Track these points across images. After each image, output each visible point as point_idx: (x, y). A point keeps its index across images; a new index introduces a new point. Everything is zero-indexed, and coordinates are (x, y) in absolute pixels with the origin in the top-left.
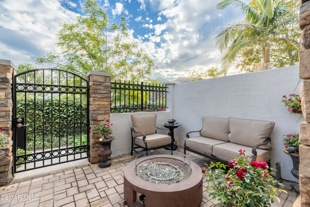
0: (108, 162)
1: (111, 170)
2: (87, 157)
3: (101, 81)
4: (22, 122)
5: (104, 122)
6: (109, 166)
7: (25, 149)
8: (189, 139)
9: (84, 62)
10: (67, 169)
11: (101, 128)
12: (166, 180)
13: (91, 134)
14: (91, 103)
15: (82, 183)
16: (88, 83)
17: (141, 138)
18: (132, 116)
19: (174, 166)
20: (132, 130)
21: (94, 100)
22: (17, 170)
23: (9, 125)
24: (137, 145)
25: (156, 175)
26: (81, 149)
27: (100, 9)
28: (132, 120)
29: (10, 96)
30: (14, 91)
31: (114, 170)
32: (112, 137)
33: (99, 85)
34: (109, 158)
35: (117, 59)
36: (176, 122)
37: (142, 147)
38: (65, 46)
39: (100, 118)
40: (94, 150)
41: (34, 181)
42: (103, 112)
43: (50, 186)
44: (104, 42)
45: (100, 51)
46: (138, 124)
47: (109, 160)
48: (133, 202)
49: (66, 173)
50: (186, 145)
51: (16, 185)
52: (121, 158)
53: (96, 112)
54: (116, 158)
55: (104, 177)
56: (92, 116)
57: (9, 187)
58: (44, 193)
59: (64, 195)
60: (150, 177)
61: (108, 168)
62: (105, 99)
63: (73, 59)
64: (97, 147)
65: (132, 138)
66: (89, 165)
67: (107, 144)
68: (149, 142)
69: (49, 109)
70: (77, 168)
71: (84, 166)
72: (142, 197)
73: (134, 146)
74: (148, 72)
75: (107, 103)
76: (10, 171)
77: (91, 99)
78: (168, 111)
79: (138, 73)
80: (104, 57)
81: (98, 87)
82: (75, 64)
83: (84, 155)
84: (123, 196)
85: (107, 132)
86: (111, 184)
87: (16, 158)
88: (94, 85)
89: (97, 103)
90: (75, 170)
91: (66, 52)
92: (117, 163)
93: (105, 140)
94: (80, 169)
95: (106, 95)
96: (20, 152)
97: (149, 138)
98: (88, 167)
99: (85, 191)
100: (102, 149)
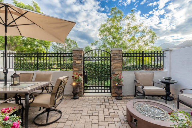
0: (120, 98)
1: (122, 102)
2: (110, 93)
3: (117, 53)
4: (86, 73)
5: (118, 75)
6: (121, 99)
7: (87, 84)
8: (182, 94)
9: (110, 42)
10: (102, 96)
11: (117, 78)
12: (154, 117)
13: (112, 81)
14: (112, 65)
15: (107, 104)
16: (111, 54)
17: (141, 87)
18: (135, 73)
19: (164, 111)
20: (135, 82)
21: (113, 63)
22: (85, 92)
23: (82, 74)
24: (138, 91)
25: (147, 112)
26: (107, 88)
27: (118, 10)
28: (135, 75)
29: (83, 62)
30: (84, 60)
31: (123, 103)
32: (122, 84)
33: (116, 55)
34: (121, 95)
35: (129, 37)
36: (171, 80)
37: (141, 93)
38: (102, 35)
39: (116, 73)
40: (113, 89)
41: (90, 97)
42: (118, 70)
43: (95, 101)
44: (121, 28)
45: (119, 34)
46: (139, 79)
47: (121, 96)
48: (131, 122)
49: (101, 98)
50: (180, 99)
51: (84, 97)
52: (128, 97)
53: (114, 70)
54: (125, 96)
55: (118, 105)
56: (113, 72)
57: (82, 98)
58: (93, 103)
59: (100, 107)
60: (142, 111)
61: (120, 101)
62: (119, 63)
63: (105, 41)
64: (115, 88)
65: (135, 86)
66: (111, 97)
67: (120, 88)
68: (146, 91)
69: (95, 67)
70: (105, 96)
71: (109, 97)
72: (136, 121)
73: (137, 92)
74: (151, 42)
75: (120, 65)
76: (83, 92)
77: (112, 63)
78: (165, 70)
79: (144, 43)
80: (121, 37)
81: (115, 56)
82: (106, 44)
83: (109, 91)
84: (126, 117)
85: (120, 81)
86: (121, 109)
87: (84, 87)
88: (113, 55)
89: (115, 65)
90: (105, 98)
91: (102, 38)
92: (125, 99)
93: (119, 85)
94: (107, 98)
95: (120, 60)
96: (85, 84)
97: (146, 88)
98: (110, 98)
99: (108, 108)
100: (117, 90)
